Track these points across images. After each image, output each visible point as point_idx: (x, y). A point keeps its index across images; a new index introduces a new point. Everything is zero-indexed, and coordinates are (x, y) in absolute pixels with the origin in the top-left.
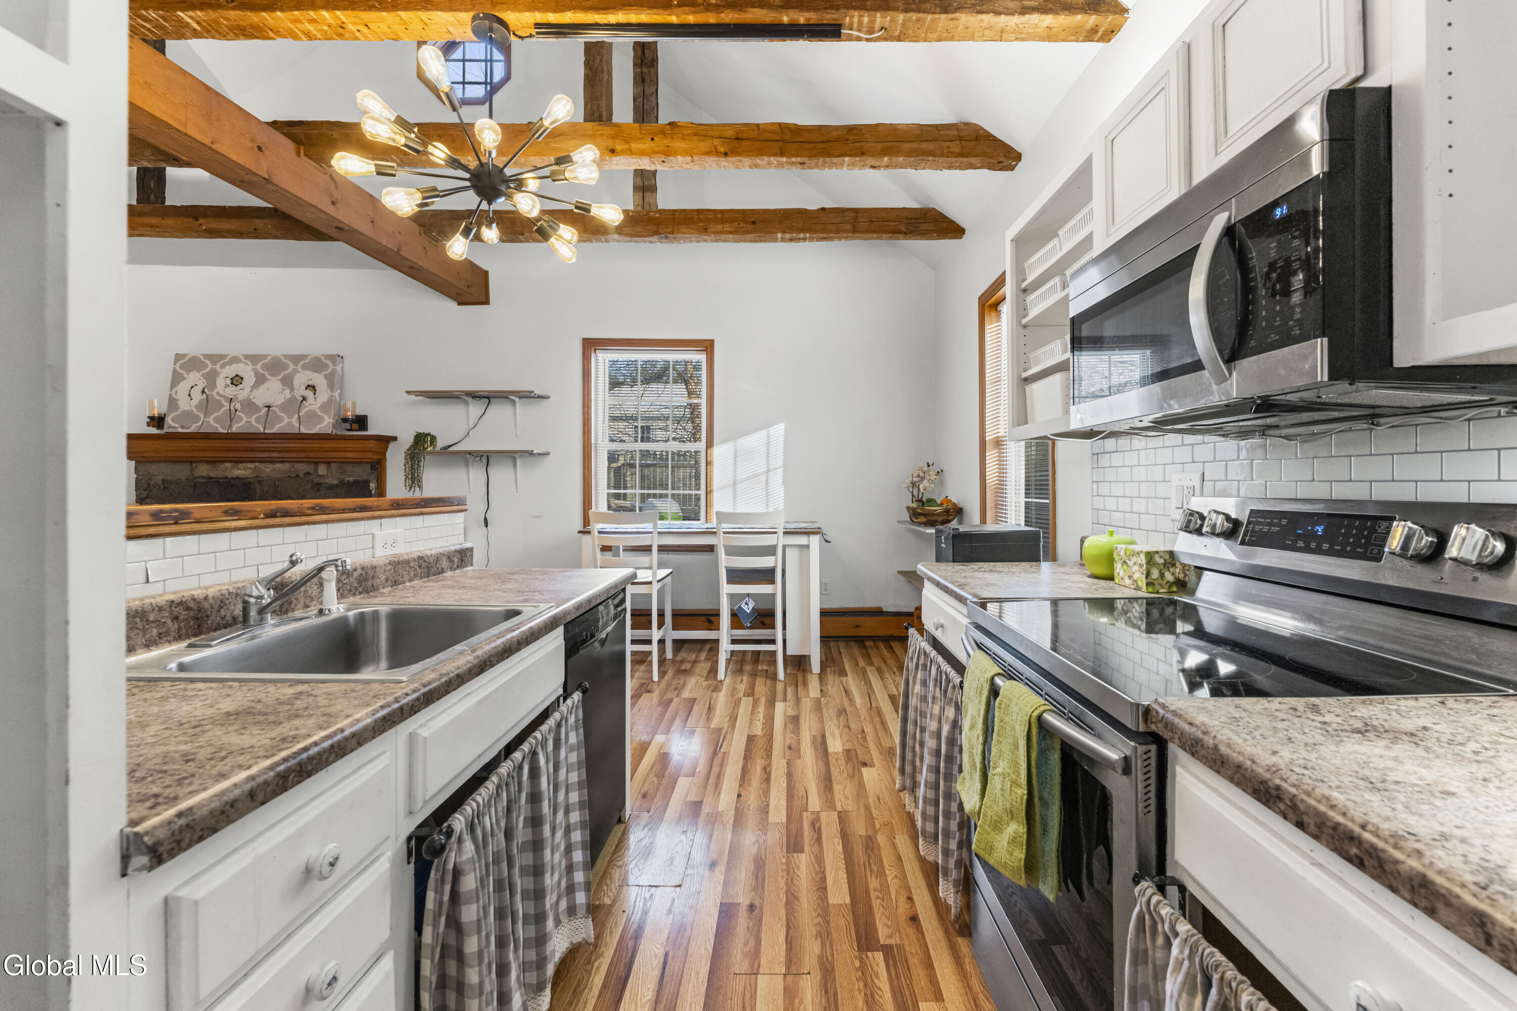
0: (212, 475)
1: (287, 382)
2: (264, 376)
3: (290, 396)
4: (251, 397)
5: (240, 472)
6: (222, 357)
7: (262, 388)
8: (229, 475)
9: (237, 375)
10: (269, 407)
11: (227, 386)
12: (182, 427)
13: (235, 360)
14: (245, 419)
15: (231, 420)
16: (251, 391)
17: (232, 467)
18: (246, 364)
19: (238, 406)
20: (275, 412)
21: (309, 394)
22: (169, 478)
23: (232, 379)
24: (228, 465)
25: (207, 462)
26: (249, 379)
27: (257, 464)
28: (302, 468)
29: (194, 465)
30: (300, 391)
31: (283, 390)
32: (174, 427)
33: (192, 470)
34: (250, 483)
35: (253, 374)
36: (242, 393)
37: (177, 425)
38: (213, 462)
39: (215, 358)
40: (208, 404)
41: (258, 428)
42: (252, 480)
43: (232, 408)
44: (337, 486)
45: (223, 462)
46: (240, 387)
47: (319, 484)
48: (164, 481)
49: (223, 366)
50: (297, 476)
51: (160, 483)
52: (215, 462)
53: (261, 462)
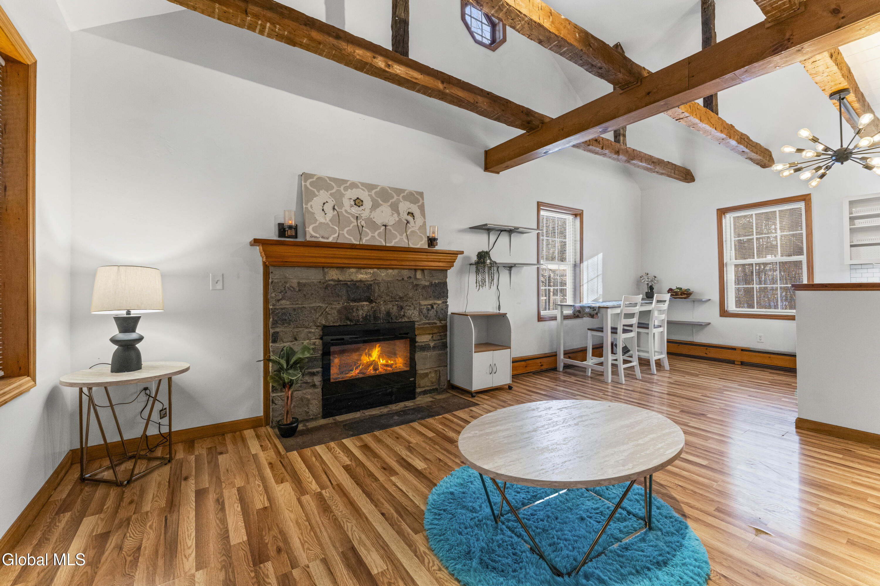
0: (341, 279)
1: (395, 208)
2: (377, 201)
3: (397, 219)
4: (372, 216)
5: (362, 276)
6: (344, 181)
7: (378, 210)
8: (355, 279)
9: (358, 198)
10: (385, 226)
11: (352, 206)
12: (323, 237)
13: (354, 185)
14: (370, 234)
15: (361, 234)
16: (371, 212)
17: (357, 272)
18: (363, 190)
19: (363, 223)
20: (390, 230)
21: (410, 218)
22: (304, 281)
23: (355, 201)
24: (353, 270)
25: (337, 268)
26: (368, 204)
27: (375, 270)
28: (406, 273)
29: (326, 270)
30: (405, 216)
31: (393, 214)
32: (316, 237)
33: (325, 274)
34: (371, 285)
35: (369, 199)
36: (365, 212)
37: (318, 236)
38: (341, 268)
39: (340, 182)
40: (339, 219)
41: (381, 241)
42: (372, 283)
43: (359, 224)
44: (428, 286)
45: (350, 268)
46: (361, 208)
47: (417, 285)
48: (299, 283)
49: (346, 189)
50: (403, 279)
51: (295, 285)
52: (343, 268)
53: (378, 268)
